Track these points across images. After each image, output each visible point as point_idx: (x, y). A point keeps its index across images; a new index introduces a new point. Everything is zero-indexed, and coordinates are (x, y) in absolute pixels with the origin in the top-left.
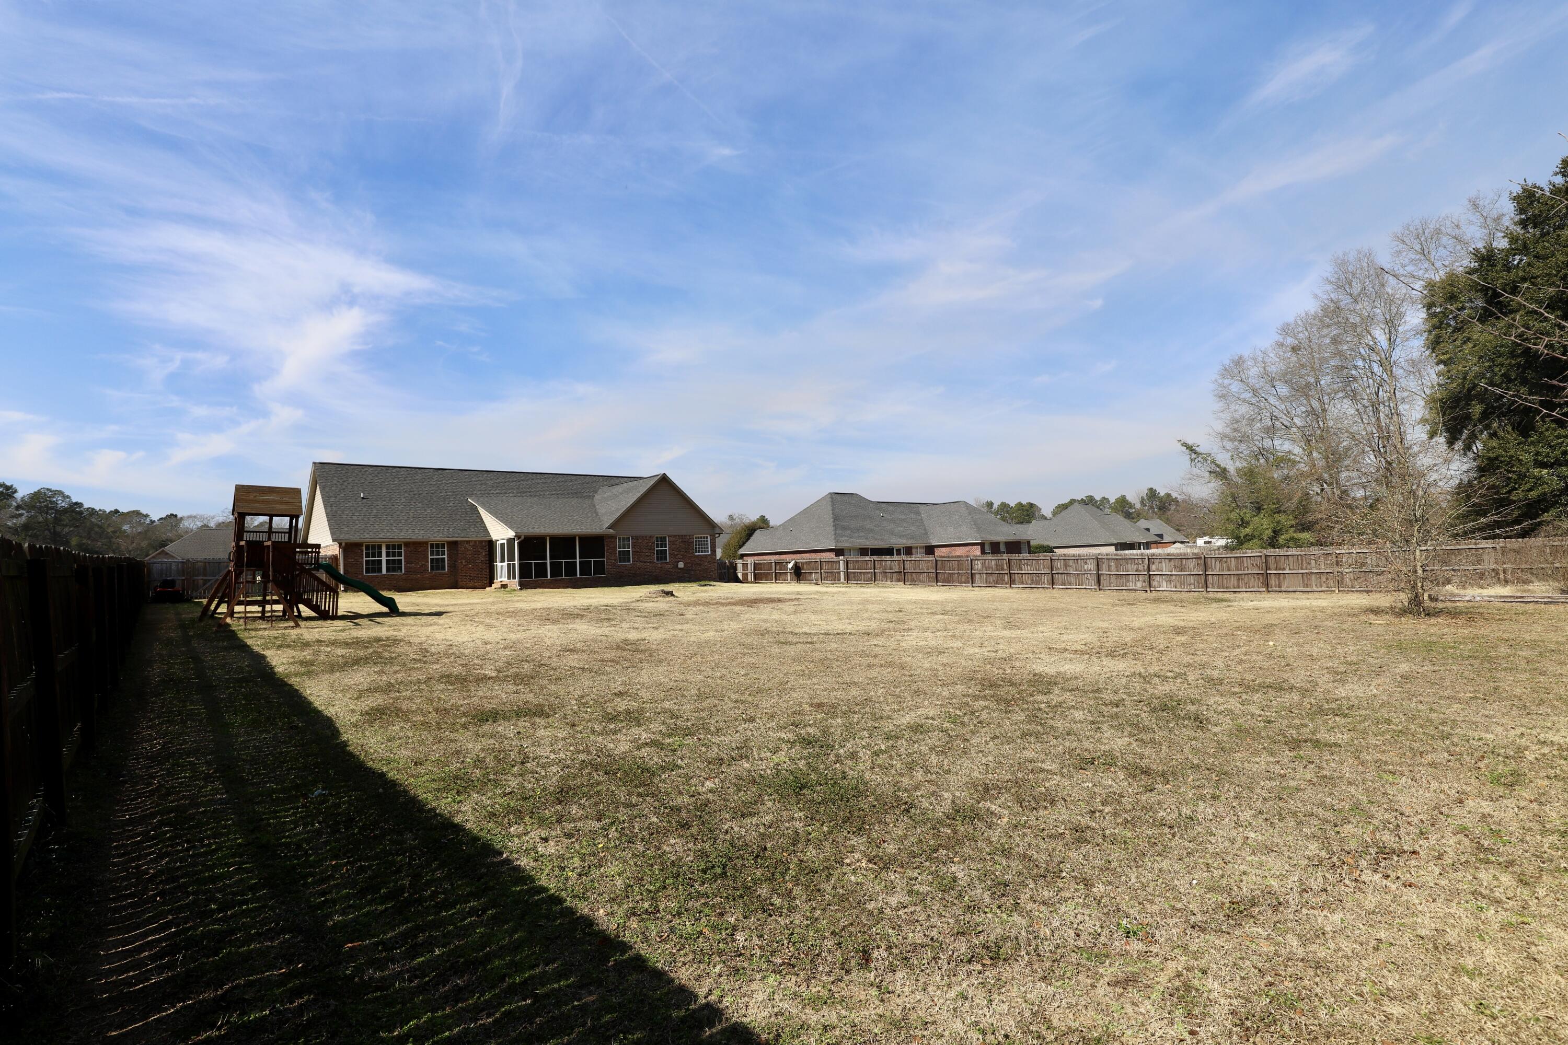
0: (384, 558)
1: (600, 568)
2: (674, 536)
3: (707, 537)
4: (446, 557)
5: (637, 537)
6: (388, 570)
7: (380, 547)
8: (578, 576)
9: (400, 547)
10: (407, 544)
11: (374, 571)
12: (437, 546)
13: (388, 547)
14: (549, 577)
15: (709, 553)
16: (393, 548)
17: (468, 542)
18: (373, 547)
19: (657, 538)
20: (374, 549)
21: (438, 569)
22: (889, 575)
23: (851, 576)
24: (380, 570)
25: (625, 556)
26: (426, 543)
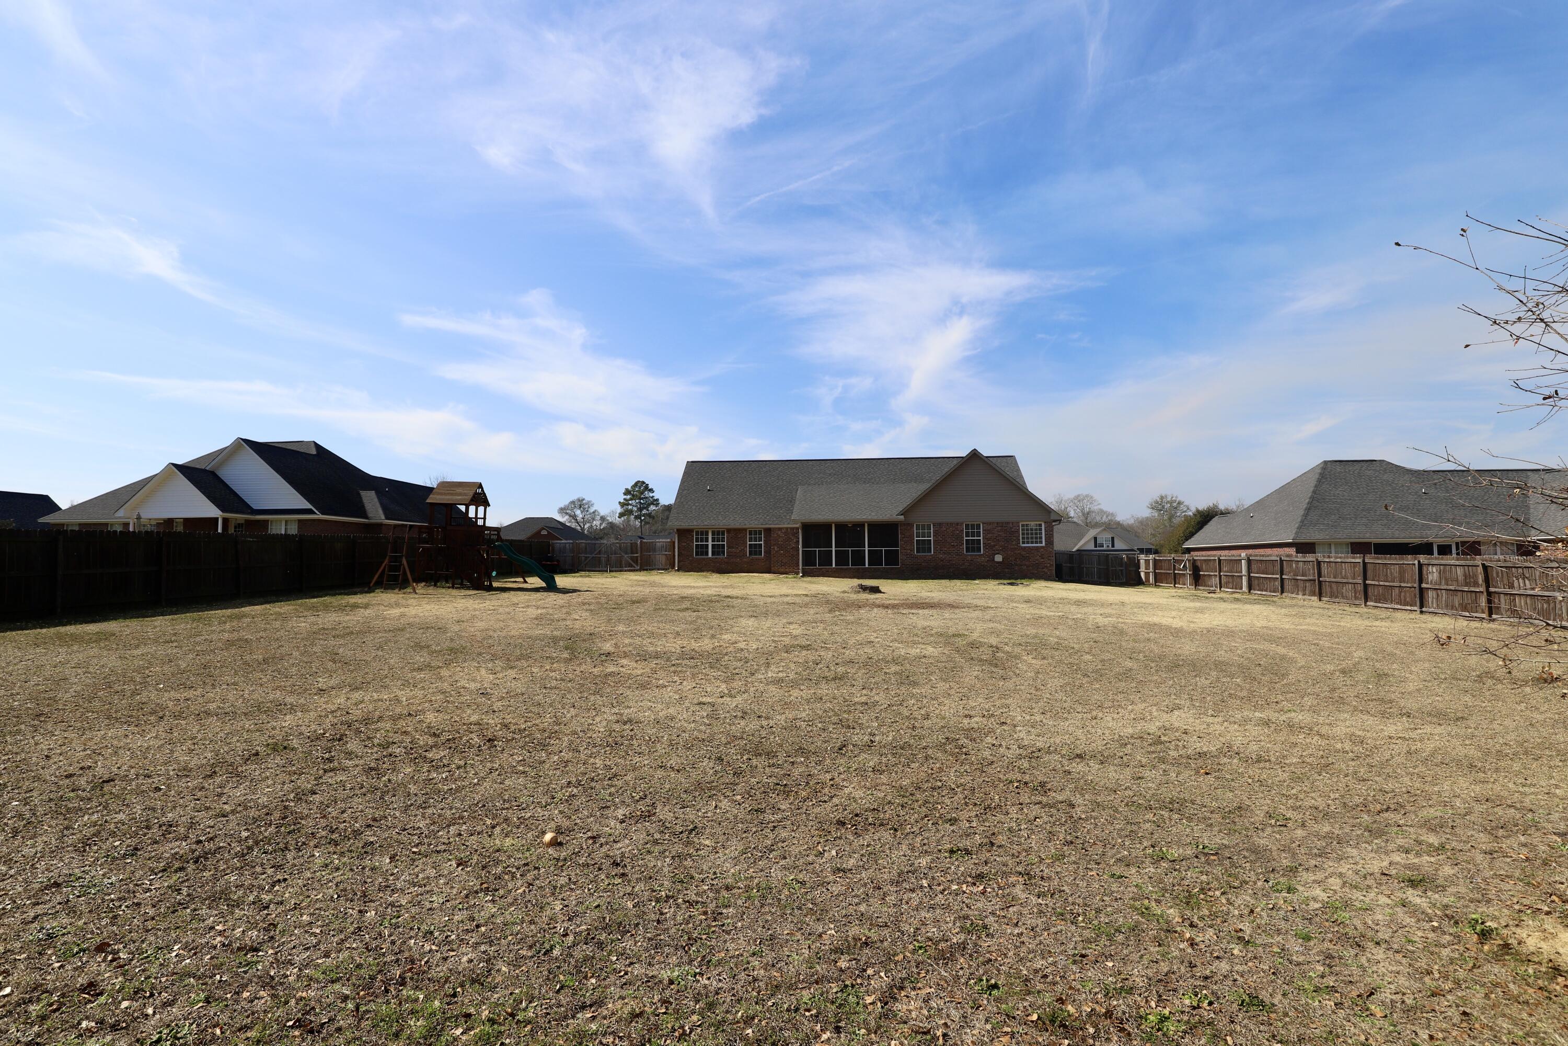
0: (710, 543)
1: (892, 558)
2: (990, 523)
3: (1040, 525)
4: (762, 543)
5: (940, 524)
6: (713, 554)
7: (707, 533)
8: (867, 566)
9: (723, 533)
10: (729, 531)
11: (702, 555)
12: (755, 532)
13: (713, 534)
14: (834, 566)
15: (1044, 544)
16: (718, 534)
17: (780, 529)
18: (702, 533)
19: (967, 526)
20: (703, 534)
21: (755, 554)
22: (1301, 584)
23: (1255, 582)
24: (707, 554)
25: (924, 546)
26: (745, 530)
